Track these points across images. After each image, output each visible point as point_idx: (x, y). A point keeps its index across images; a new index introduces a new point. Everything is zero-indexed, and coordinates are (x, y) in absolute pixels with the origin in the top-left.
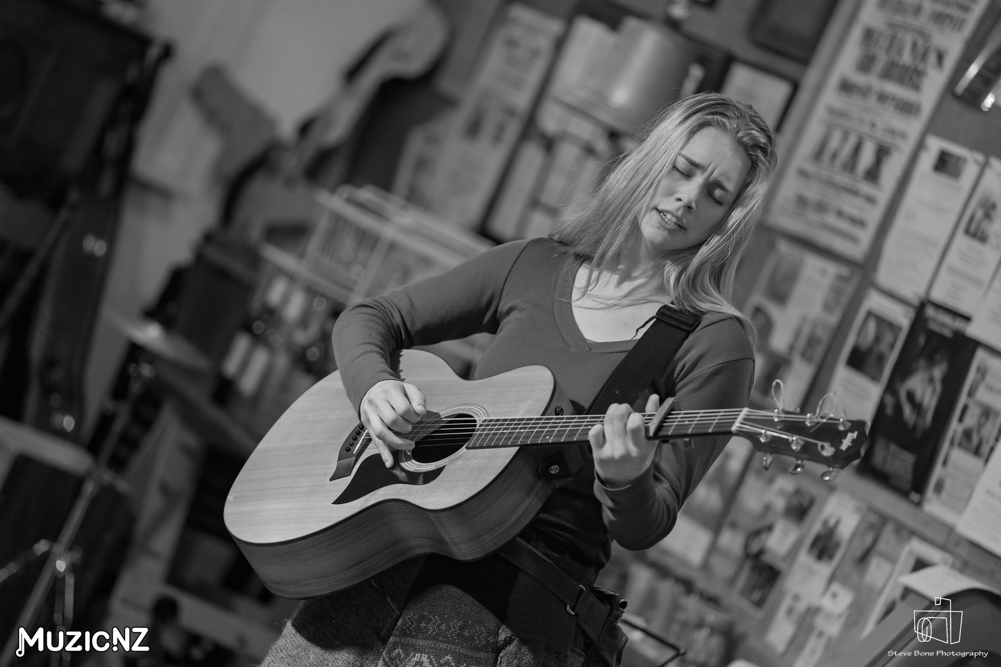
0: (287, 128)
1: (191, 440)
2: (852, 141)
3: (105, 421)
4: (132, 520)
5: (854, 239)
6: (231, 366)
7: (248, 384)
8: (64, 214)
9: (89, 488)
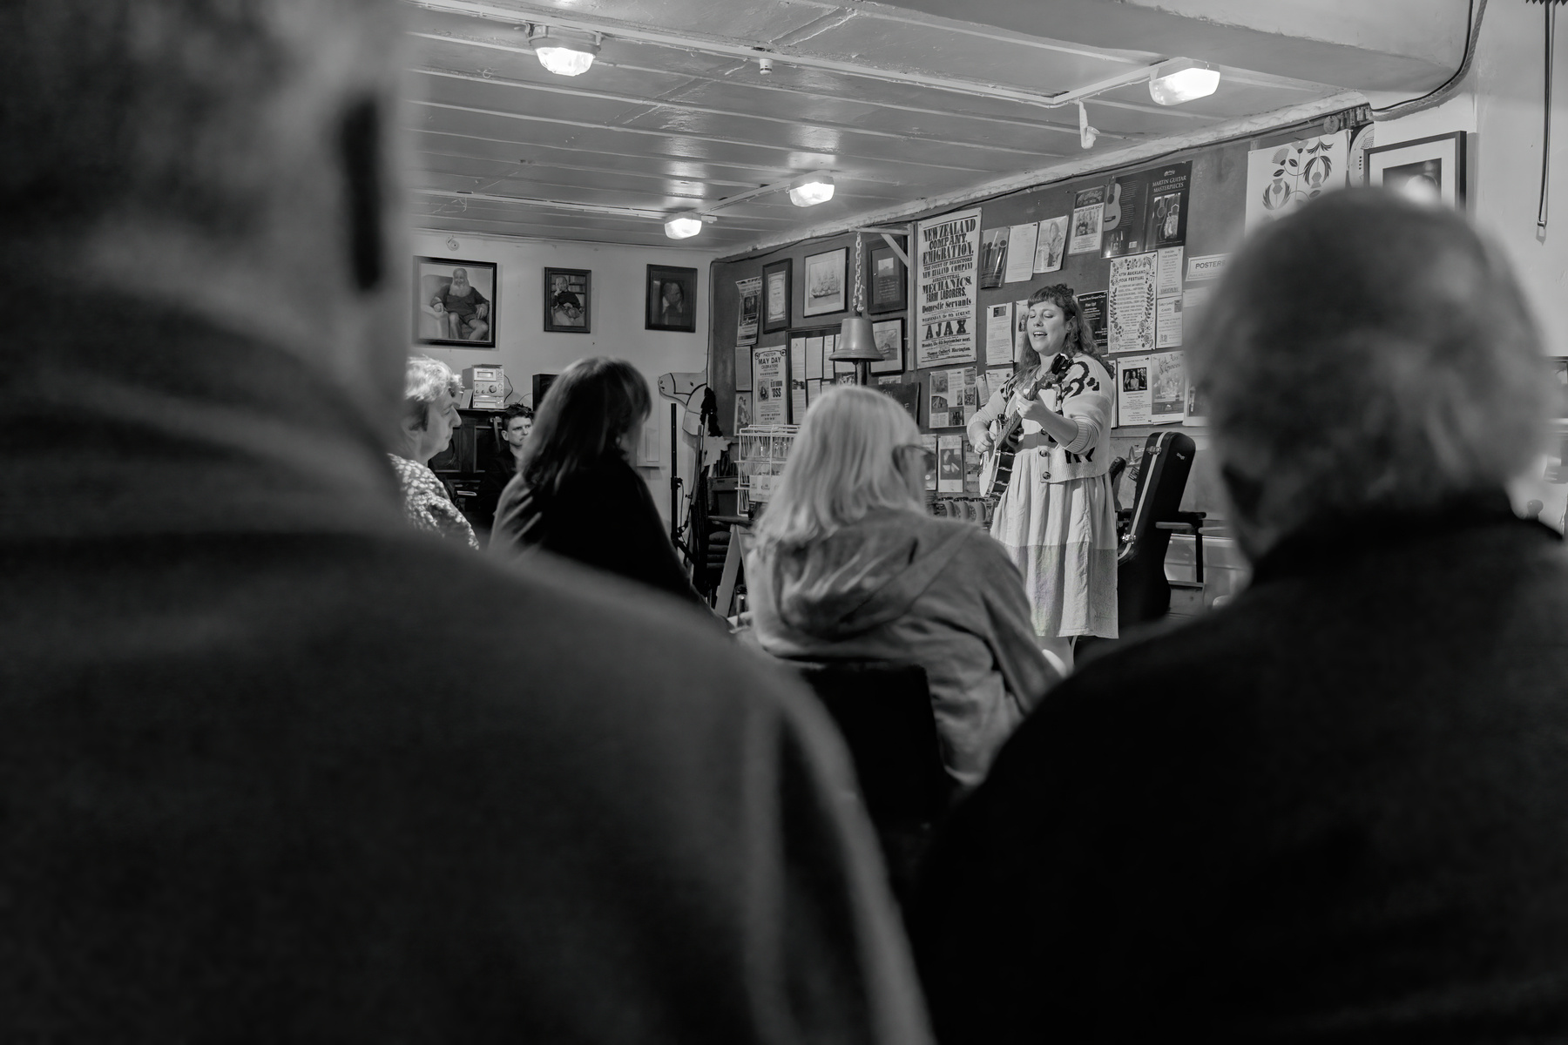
5: (968, 355)
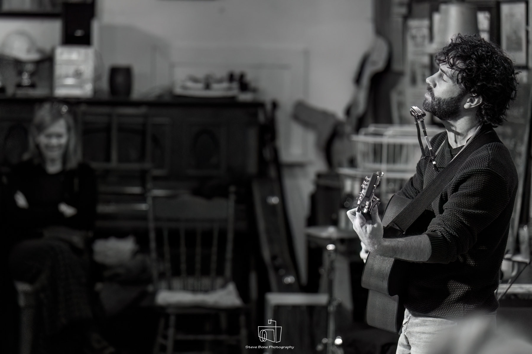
9: (331, 310)
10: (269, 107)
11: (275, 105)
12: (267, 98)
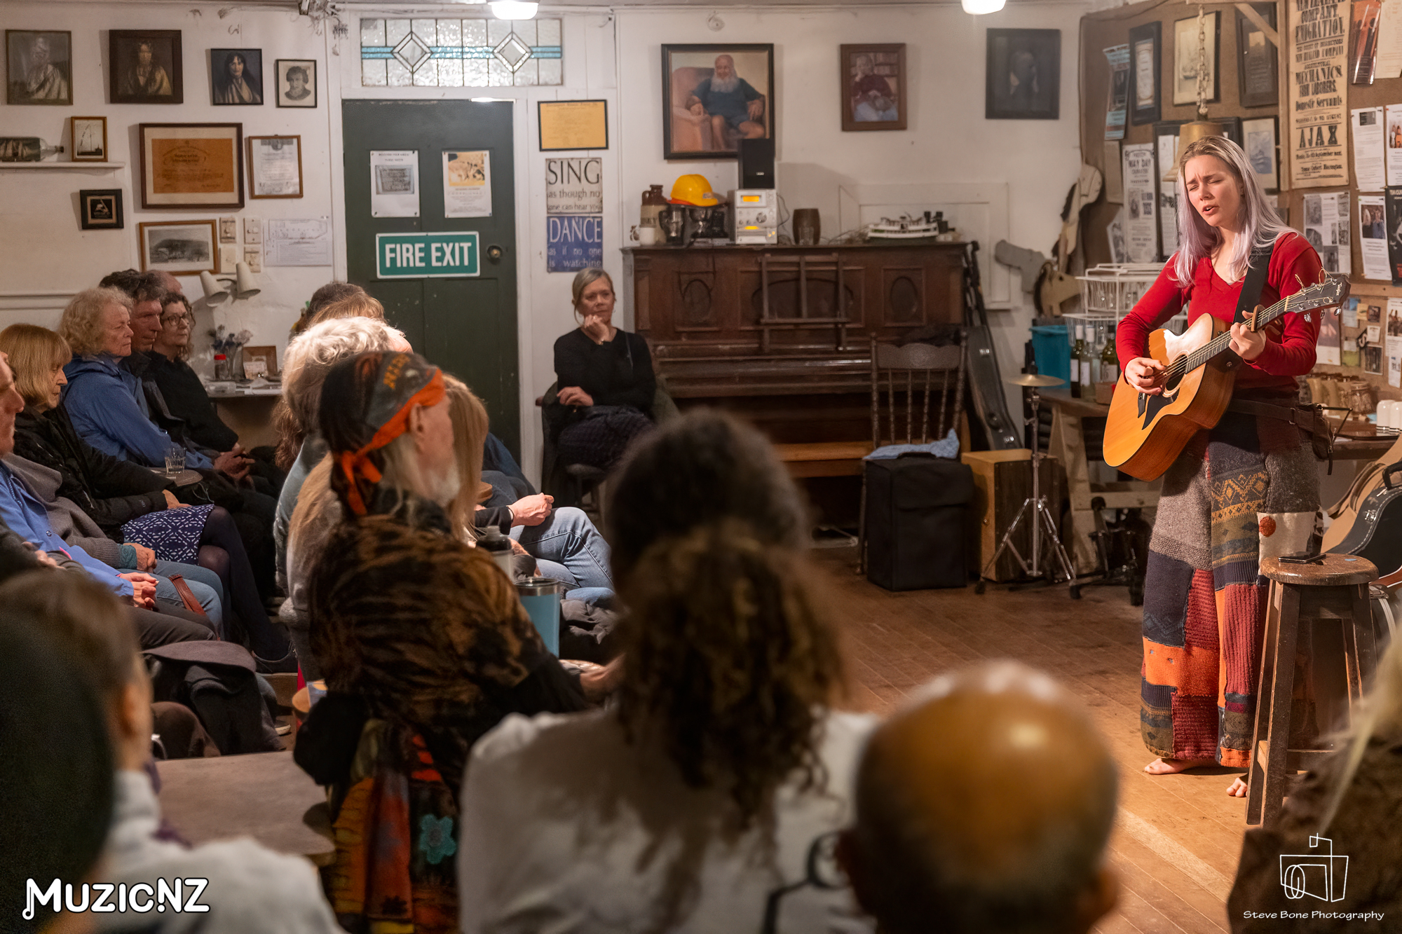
0: (1048, 255)
1: (1072, 420)
2: (1315, 129)
3: (1028, 429)
4: (1063, 470)
5: (1338, 176)
6: (1074, 378)
7: (1086, 381)
8: (963, 344)
9: (1036, 464)
10: (969, 248)
11: (976, 246)
12: (968, 239)
